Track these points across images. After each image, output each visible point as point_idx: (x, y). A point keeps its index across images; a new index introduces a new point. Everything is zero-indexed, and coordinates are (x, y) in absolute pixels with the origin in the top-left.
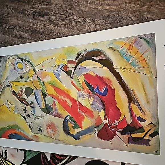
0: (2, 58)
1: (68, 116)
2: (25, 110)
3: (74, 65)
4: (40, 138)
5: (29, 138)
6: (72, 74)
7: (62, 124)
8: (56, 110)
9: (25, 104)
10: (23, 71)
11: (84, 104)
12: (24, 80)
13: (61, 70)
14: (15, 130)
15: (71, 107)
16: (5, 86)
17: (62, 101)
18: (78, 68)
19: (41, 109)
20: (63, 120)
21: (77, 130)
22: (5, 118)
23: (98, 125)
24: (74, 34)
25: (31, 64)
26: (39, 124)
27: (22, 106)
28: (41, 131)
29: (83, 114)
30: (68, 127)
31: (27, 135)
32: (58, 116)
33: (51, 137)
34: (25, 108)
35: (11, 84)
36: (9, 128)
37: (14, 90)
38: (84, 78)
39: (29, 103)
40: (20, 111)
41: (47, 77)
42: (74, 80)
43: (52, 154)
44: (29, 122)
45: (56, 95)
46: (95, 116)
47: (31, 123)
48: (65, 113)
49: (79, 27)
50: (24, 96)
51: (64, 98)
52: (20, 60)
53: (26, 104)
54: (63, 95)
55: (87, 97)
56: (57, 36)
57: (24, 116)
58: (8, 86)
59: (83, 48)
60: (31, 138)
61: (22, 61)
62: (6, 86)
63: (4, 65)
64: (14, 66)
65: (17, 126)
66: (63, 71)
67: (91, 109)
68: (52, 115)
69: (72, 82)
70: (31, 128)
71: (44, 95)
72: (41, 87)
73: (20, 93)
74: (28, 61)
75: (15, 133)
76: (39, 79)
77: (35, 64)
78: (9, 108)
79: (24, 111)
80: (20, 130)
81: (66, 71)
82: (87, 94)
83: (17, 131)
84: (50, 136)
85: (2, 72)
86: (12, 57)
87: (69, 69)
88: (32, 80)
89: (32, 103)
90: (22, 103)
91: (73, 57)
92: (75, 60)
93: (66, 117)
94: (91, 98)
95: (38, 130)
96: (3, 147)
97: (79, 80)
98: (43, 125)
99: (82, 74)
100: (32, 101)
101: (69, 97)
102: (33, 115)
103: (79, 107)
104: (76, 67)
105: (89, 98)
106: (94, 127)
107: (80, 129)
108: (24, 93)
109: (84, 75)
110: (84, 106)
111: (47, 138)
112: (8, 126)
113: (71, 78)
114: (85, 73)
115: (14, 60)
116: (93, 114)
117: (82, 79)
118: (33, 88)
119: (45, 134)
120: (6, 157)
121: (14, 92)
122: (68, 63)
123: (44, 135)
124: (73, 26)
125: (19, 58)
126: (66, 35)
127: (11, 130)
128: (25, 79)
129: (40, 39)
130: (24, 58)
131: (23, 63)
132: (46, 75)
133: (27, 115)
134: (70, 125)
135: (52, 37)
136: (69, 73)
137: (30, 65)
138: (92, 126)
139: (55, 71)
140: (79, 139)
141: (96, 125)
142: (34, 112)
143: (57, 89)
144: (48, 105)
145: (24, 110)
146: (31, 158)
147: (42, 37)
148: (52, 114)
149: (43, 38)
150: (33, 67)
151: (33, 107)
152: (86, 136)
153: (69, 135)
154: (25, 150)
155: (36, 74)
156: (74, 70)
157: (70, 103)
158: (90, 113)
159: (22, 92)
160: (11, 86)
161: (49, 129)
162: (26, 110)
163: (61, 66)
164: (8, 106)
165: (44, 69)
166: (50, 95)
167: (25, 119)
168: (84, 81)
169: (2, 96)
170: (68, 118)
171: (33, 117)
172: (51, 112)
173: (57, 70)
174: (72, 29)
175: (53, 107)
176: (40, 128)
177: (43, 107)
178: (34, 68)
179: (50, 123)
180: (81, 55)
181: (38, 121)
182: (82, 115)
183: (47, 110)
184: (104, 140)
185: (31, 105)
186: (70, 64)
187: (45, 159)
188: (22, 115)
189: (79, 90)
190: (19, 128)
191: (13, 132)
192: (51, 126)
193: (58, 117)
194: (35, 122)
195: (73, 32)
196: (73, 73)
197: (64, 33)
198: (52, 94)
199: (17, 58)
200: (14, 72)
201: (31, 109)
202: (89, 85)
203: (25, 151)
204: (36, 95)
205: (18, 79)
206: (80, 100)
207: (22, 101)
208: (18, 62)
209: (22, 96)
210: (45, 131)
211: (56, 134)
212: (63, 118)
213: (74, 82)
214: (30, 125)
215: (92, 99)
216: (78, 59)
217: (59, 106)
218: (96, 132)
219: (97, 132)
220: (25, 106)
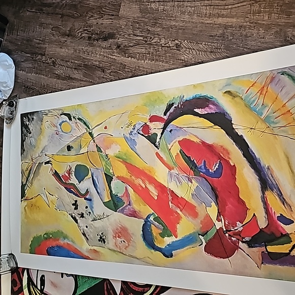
0: (35, 114)
1: (152, 214)
2: (75, 205)
3: (162, 125)
4: (102, 253)
5: (82, 254)
6: (158, 140)
7: (142, 229)
8: (129, 204)
9: (76, 195)
10: (71, 137)
11: (179, 192)
12: (73, 152)
13: (138, 133)
14: (58, 240)
15: (156, 198)
16: (39, 163)
17: (141, 189)
18: (168, 129)
19: (103, 203)
20: (142, 222)
21: (168, 240)
22: (40, 219)
23: (205, 230)
24: (161, 69)
25: (85, 123)
26: (100, 229)
27: (70, 198)
28: (104, 242)
29: (179, 211)
30: (151, 234)
31: (79, 249)
32: (134, 214)
33: (121, 253)
34: (76, 201)
35: (51, 159)
36: (48, 237)
37: (55, 171)
38: (179, 148)
39: (83, 192)
40: (66, 206)
41: (113, 146)
42: (162, 150)
43: (124, 283)
44: (82, 225)
45: (129, 178)
46: (199, 214)
47: (87, 227)
48: (146, 210)
49: (170, 56)
50: (73, 180)
51: (144, 183)
52: (66, 118)
53: (78, 194)
54: (143, 178)
55: (185, 181)
56: (130, 75)
57: (73, 215)
58: (46, 163)
59: (177, 94)
60: (86, 254)
61: (70, 119)
62: (43, 162)
63: (38, 127)
64: (55, 129)
65: (62, 233)
66: (142, 135)
67: (193, 202)
68: (123, 213)
69: (157, 154)
70: (86, 236)
71: (109, 179)
72: (104, 163)
73: (67, 175)
74: (79, 119)
75: (57, 246)
76: (99, 149)
77: (92, 124)
78: (47, 202)
79: (74, 207)
80: (66, 241)
81: (146, 135)
82: (186, 175)
83: (62, 242)
84: (120, 250)
85: (35, 139)
86: (51, 112)
87: (152, 131)
88: (87, 152)
89: (87, 192)
90: (71, 192)
91: (159, 110)
92: (162, 116)
93: (148, 217)
94: (192, 183)
95: (99, 240)
96: (38, 270)
97: (170, 150)
98: (108, 230)
99: (175, 140)
100: (87, 190)
101: (153, 181)
102: (90, 213)
103: (170, 198)
104: (164, 129)
105: (190, 183)
106: (199, 235)
107: (173, 239)
108: (73, 175)
109: (179, 141)
110: (180, 197)
111: (114, 254)
112: (45, 234)
113: (157, 147)
114: (181, 138)
115: (55, 117)
116: (197, 211)
117: (176, 149)
118: (89, 165)
119: (112, 247)
120: (42, 287)
121: (56, 174)
122: (150, 122)
123: (110, 249)
124: (159, 56)
125: (65, 114)
126: (147, 72)
127: (51, 240)
128: (76, 150)
129: (100, 81)
130: (73, 114)
131: (71, 122)
132: (113, 142)
133: (79, 214)
134: (155, 231)
135: (122, 77)
136: (152, 139)
137: (84, 125)
138: (194, 233)
139: (128, 136)
140: (172, 256)
141: (202, 231)
142: (92, 208)
143: (130, 167)
144: (116, 196)
145: (73, 205)
146: (86, 289)
147: (105, 77)
148: (122, 211)
149: (106, 79)
150: (89, 129)
151: (90, 200)
152: (184, 251)
153: (154, 249)
154: (76, 275)
155: (94, 141)
156: (162, 134)
157: (154, 192)
158: (191, 210)
159: (69, 172)
160: (51, 164)
161: (118, 238)
162: (78, 205)
163: (138, 127)
164: (45, 199)
165: (109, 132)
166: (118, 178)
167: (76, 221)
168: (179, 152)
169: (36, 180)
170: (152, 218)
171: (89, 217)
172: (121, 208)
173: (131, 133)
174: (157, 60)
175: (125, 199)
176: (102, 236)
177: (106, 200)
178: (90, 132)
179: (120, 227)
180: (174, 107)
181: (98, 224)
182: (176, 212)
183: (115, 204)
184: (216, 257)
185: (85, 195)
186: (154, 123)
187: (111, 291)
188: (69, 214)
189: (170, 168)
190: (65, 237)
191: (54, 244)
192: (122, 233)
193: (134, 217)
194: (94, 226)
195: (159, 66)
196: (160, 139)
197: (144, 68)
198: (122, 175)
199: (61, 115)
200: (55, 139)
201: (86, 203)
202: (188, 160)
203: (76, 277)
204: (94, 178)
205: (62, 150)
206: (172, 186)
207: (70, 188)
208: (63, 122)
209: (70, 180)
210: (111, 242)
211: (130, 247)
212: (142, 218)
213: (162, 155)
214: (84, 232)
215: (195, 184)
216: (168, 113)
217: (136, 197)
218: (202, 244)
219: (204, 244)
220: (76, 198)
